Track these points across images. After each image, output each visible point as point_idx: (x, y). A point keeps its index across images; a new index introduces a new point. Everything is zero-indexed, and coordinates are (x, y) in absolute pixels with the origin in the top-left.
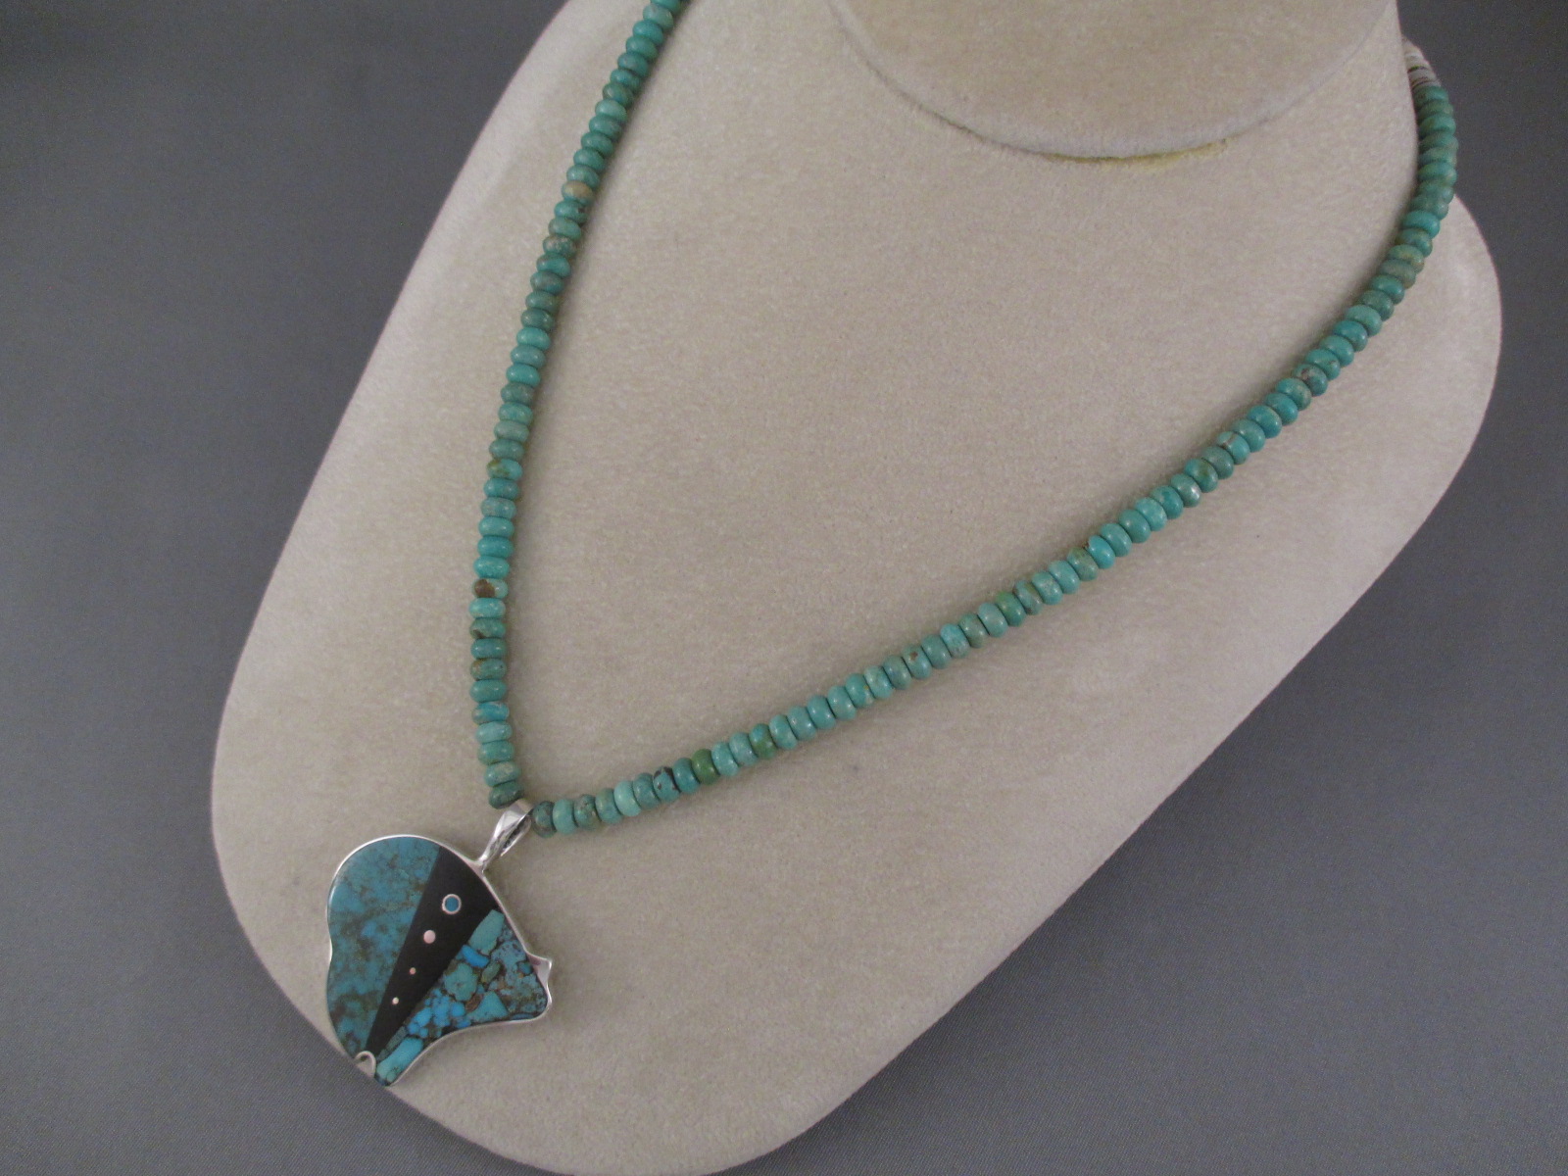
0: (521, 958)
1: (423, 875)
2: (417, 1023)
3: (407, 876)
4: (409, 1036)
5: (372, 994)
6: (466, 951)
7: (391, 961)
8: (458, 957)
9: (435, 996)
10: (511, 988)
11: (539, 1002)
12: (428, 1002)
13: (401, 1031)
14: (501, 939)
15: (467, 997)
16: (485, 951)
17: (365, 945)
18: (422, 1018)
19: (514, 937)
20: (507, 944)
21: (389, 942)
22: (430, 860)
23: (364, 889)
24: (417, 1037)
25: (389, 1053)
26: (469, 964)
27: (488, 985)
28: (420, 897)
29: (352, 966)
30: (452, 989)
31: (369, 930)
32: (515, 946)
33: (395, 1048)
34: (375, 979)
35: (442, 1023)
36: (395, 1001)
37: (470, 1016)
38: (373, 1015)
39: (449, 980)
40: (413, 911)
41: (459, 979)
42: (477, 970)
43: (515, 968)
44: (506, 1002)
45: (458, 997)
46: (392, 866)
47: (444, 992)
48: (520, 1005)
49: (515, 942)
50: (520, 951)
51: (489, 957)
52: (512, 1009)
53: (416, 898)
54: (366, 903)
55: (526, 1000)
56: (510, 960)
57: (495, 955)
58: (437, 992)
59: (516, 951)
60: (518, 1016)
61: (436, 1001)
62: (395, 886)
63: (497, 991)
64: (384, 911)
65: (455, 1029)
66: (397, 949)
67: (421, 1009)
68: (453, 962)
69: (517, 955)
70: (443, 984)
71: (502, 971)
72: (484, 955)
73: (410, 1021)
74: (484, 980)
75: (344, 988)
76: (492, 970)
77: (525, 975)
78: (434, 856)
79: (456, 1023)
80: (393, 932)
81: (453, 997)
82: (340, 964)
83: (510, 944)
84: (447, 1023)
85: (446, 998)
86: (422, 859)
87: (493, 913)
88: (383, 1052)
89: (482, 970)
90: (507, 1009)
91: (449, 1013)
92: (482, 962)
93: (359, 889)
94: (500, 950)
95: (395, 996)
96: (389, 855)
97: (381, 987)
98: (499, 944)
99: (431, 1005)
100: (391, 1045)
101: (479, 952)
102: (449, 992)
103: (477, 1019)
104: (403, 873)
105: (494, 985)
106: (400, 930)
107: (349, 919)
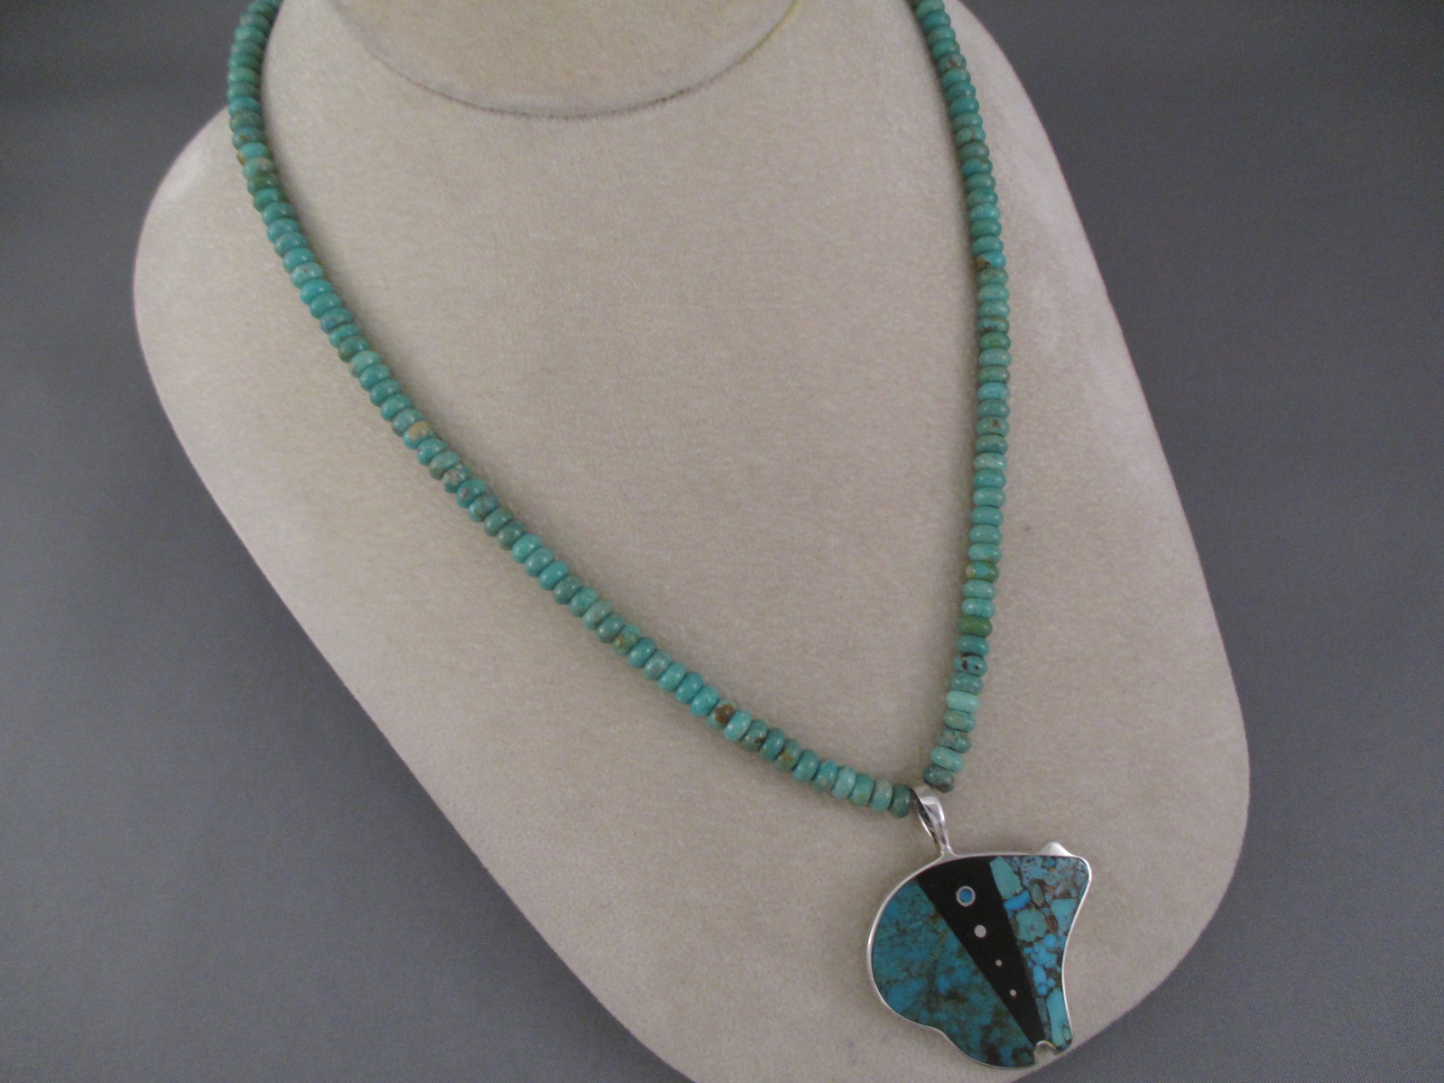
0: (1040, 862)
1: (928, 908)
2: (1041, 984)
3: (920, 923)
4: (1046, 997)
5: (997, 1013)
6: (1009, 906)
7: (979, 979)
8: (1010, 915)
9: (1029, 955)
10: (1058, 884)
11: (1079, 868)
12: (1030, 964)
13: (1039, 1002)
14: (1016, 870)
15: (1045, 926)
16: (1019, 889)
17: (954, 996)
18: (1039, 976)
19: (1021, 858)
20: (1024, 866)
21: (963, 970)
22: (918, 895)
23: (907, 970)
24: (1051, 990)
25: (1049, 1024)
26: (1022, 909)
27: (1045, 901)
28: (943, 920)
29: (963, 1018)
30: (1029, 937)
31: (943, 984)
32: (1029, 861)
33: (1049, 1018)
34: (985, 1001)
35: (1050, 961)
36: (1013, 993)
37: (1060, 933)
38: (1012, 1022)
39: (1023, 935)
40: (951, 934)
41: (1027, 925)
42: (1030, 905)
43: (1045, 871)
44: (1066, 895)
45: (1040, 935)
46: (903, 933)
47: (1030, 944)
48: (1074, 884)
49: (1025, 859)
50: (1034, 859)
51: (1025, 888)
52: (1074, 893)
53: (942, 925)
54: (920, 975)
55: (1074, 876)
56: (1035, 872)
57: (1026, 882)
58: (1027, 950)
59: (1033, 862)
60: (1081, 891)
61: (1034, 957)
62: (920, 938)
63: (1055, 897)
64: (936, 961)
65: (1062, 953)
66: (974, 967)
67: (1032, 974)
68: (1012, 922)
69: (1036, 864)
70: (1024, 942)
71: (1041, 883)
72: (1021, 893)
73: (1036, 991)
74: (1039, 903)
75: (976, 1036)
76: (1036, 891)
77: (1054, 866)
78: (918, 889)
79: (1059, 948)
80: (958, 963)
81: (1038, 939)
82: (955, 1029)
83: (1025, 864)
84: (1055, 956)
85: (1036, 945)
86: (913, 903)
87: (992, 865)
88: (1046, 1030)
89: (1032, 901)
90: (1071, 898)
91: (1049, 951)
92: (1025, 897)
93: (905, 974)
94: (1025, 875)
95: (1009, 993)
96: (893, 931)
97: (995, 1000)
98: (1019, 873)
99: (1034, 963)
100: (1044, 1018)
101: (1016, 895)
102: (1033, 940)
103: (1065, 929)
104: (914, 925)
105: (1048, 898)
106: (960, 956)
107: (923, 999)
